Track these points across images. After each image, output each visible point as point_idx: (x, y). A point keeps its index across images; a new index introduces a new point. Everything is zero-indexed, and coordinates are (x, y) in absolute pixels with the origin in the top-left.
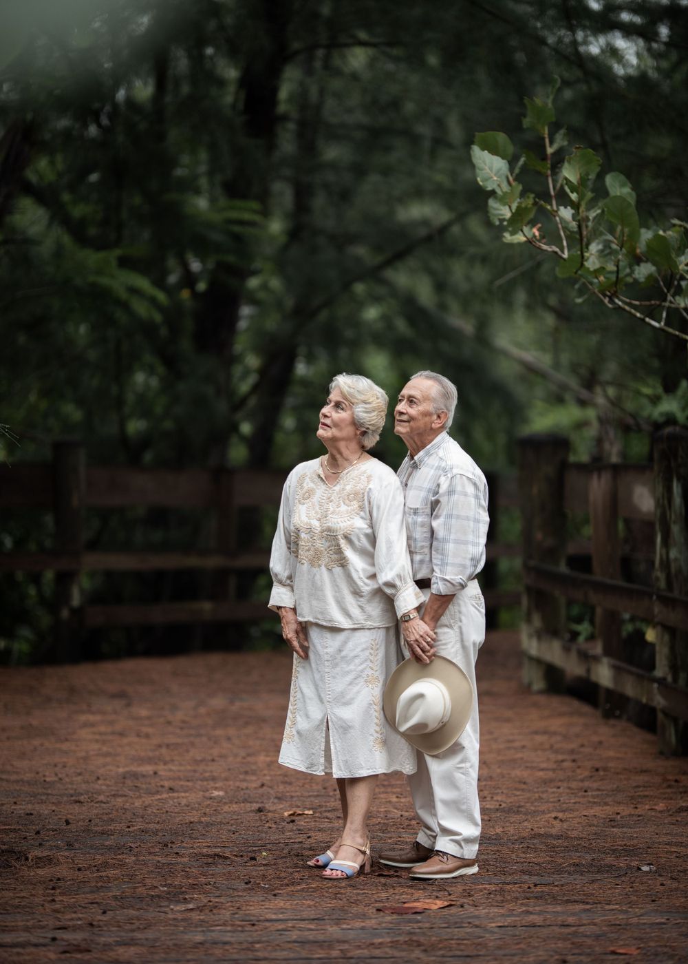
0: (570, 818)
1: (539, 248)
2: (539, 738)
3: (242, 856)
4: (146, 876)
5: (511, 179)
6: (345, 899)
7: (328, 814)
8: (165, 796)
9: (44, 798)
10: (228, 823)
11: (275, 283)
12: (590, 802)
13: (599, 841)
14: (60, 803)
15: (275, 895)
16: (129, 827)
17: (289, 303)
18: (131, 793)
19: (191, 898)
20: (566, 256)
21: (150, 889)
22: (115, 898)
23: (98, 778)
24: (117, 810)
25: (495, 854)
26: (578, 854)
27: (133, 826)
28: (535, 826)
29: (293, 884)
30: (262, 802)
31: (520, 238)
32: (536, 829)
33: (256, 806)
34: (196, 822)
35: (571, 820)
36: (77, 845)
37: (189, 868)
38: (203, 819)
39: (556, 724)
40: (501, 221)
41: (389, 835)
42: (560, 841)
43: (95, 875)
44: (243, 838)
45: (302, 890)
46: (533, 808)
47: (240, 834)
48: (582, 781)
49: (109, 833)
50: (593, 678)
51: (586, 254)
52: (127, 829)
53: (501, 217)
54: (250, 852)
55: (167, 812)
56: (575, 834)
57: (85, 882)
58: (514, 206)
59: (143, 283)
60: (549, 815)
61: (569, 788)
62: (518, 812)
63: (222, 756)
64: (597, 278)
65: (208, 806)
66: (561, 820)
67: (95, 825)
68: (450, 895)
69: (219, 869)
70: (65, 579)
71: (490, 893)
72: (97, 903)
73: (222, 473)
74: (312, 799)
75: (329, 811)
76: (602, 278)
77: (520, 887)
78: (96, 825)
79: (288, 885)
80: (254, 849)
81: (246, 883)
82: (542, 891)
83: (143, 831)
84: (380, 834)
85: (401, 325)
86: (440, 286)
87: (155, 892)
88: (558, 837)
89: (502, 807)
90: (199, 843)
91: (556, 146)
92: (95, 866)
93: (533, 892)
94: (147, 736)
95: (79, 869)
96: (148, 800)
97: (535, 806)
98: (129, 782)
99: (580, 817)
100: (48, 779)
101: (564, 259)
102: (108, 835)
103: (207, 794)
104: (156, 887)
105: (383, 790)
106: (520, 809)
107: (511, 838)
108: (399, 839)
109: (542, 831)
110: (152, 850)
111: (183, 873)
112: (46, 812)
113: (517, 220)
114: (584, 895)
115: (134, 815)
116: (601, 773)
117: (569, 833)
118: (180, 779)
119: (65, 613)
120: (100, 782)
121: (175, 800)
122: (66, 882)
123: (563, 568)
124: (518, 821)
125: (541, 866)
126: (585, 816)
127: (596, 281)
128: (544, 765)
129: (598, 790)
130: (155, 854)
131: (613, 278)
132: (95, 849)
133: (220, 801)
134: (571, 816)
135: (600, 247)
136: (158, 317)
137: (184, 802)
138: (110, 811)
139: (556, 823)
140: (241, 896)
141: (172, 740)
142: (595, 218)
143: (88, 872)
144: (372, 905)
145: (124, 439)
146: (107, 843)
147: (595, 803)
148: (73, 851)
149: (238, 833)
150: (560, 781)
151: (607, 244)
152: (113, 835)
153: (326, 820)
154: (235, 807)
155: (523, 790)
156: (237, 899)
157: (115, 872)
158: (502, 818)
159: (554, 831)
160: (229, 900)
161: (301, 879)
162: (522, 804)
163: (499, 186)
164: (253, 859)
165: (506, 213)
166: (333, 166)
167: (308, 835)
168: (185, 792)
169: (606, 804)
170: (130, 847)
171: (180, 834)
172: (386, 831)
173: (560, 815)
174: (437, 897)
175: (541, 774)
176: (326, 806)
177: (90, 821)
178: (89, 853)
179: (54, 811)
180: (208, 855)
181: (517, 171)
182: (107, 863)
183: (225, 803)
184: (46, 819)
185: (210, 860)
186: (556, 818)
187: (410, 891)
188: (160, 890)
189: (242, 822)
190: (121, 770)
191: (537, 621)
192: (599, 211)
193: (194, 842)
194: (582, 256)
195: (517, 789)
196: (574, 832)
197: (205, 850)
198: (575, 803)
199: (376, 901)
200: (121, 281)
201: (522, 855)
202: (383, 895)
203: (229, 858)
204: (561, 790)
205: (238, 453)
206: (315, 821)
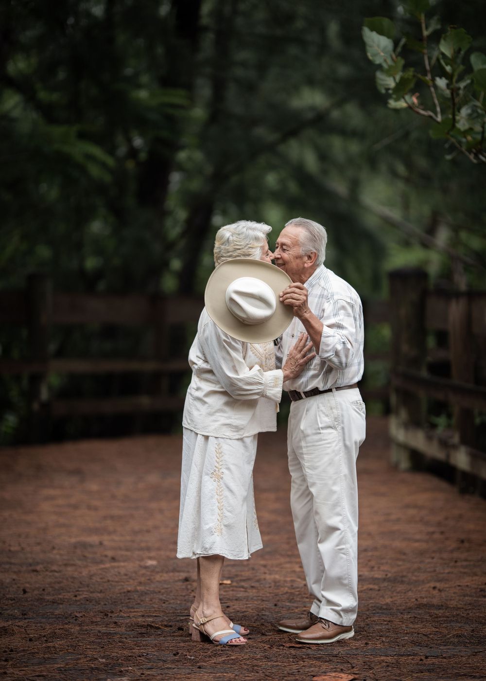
0: (447, 588)
1: (418, 113)
2: (412, 512)
3: (171, 626)
4: (88, 647)
5: (394, 56)
6: (261, 672)
7: (243, 584)
8: (108, 565)
9: (7, 566)
10: (160, 592)
11: (198, 156)
12: (461, 572)
13: (474, 611)
14: (20, 572)
15: (199, 668)
16: (76, 596)
17: (209, 169)
18: (79, 563)
19: (126, 670)
20: (439, 118)
21: (90, 661)
22: (59, 669)
23: (54, 548)
24: (67, 579)
25: (387, 624)
26: (459, 625)
27: (79, 595)
28: (419, 596)
29: (215, 655)
30: (188, 572)
31: (402, 104)
32: (419, 600)
33: (183, 575)
34: (133, 592)
35: (447, 589)
36: (31, 614)
37: (126, 638)
38: (138, 588)
39: (423, 498)
40: (387, 89)
41: (295, 605)
42: (441, 611)
43: (44, 645)
44: (172, 607)
45: (223, 662)
46: (414, 578)
47: (169, 604)
48: (452, 551)
49: (59, 602)
50: (453, 461)
51: (457, 118)
52: (74, 598)
53: (387, 87)
54: (178, 621)
55: (109, 581)
56: (453, 603)
57: (34, 653)
58: (398, 78)
59: (97, 151)
60: (428, 585)
61: (442, 559)
62: (402, 582)
63: (156, 527)
64: (465, 137)
65: (143, 575)
66: (440, 590)
67: (47, 594)
68: (353, 667)
69: (151, 640)
70: (36, 379)
71: (388, 666)
72: (43, 676)
73: (157, 299)
74: (229, 568)
75: (244, 580)
76: (469, 138)
77: (412, 659)
78: (49, 594)
79: (210, 657)
80: (182, 618)
81: (175, 655)
82: (433, 664)
83: (87, 600)
84: (288, 604)
85: (293, 187)
86: (323, 157)
87: (95, 664)
88: (439, 607)
89: (388, 576)
90: (135, 612)
91: (431, 30)
92: (44, 636)
93: (425, 664)
94: (96, 509)
95: (31, 640)
96: (94, 569)
97: (416, 576)
98: (79, 551)
99: (455, 587)
100: (12, 549)
101: (438, 122)
102: (58, 604)
103: (142, 564)
104: (97, 659)
105: (287, 559)
106: (404, 579)
107: (400, 608)
108: (305, 609)
109: (425, 601)
110: (94, 619)
111: (120, 644)
112: (8, 581)
113: (401, 89)
114: (470, 667)
115: (81, 583)
116: (466, 545)
117: (448, 603)
118: (120, 549)
119: (36, 406)
120: (55, 552)
121: (116, 570)
122: (18, 653)
123: (424, 373)
124: (404, 591)
125: (428, 637)
126: (459, 586)
127: (464, 140)
128: (418, 537)
129: (466, 560)
130: (97, 624)
131: (479, 137)
132: (46, 618)
133: (153, 570)
134: (447, 586)
135: (469, 111)
136: (108, 178)
137: (123, 571)
138: (61, 580)
139: (435, 592)
140: (170, 668)
141: (116, 512)
142: (465, 87)
143: (37, 643)
144: (285, 678)
145: (82, 272)
146: (57, 612)
147: (465, 573)
148: (27, 621)
149: (167, 603)
150: (434, 552)
151: (474, 109)
152: (62, 604)
153: (242, 589)
154: (165, 576)
155: (404, 560)
156: (166, 671)
157: (61, 643)
158: (390, 587)
159: (435, 601)
160: (159, 672)
161: (222, 651)
162: (405, 574)
163: (385, 61)
164: (180, 629)
165: (391, 83)
166: (244, 64)
167: (227, 605)
168: (124, 561)
169: (475, 574)
170: (76, 616)
171: (119, 602)
172: (293, 601)
173: (438, 585)
174: (342, 670)
175: (416, 545)
176: (241, 576)
177: (44, 590)
178: (41, 623)
179: (14, 580)
180: (142, 626)
181: (399, 49)
182: (55, 633)
183: (158, 572)
184: (7, 587)
185: (144, 630)
186: (434, 588)
187: (318, 663)
188: (99, 662)
189: (171, 591)
190: (73, 540)
191: (404, 414)
192: (469, 81)
193: (131, 612)
194: (454, 119)
195: (398, 559)
196: (452, 602)
197: (140, 619)
198: (449, 573)
199: (289, 674)
200: (80, 149)
201: (411, 626)
202: (295, 667)
203: (160, 628)
204: (435, 560)
205: (169, 283)
206: (233, 590)
